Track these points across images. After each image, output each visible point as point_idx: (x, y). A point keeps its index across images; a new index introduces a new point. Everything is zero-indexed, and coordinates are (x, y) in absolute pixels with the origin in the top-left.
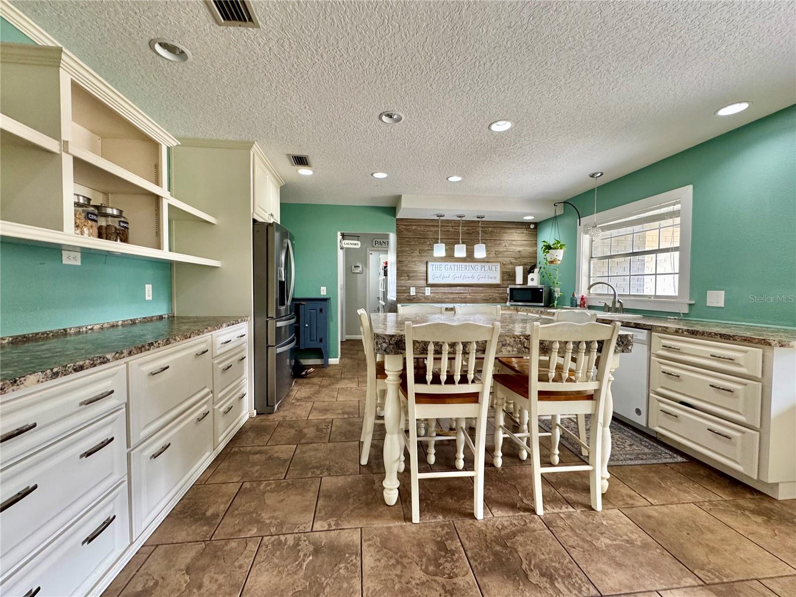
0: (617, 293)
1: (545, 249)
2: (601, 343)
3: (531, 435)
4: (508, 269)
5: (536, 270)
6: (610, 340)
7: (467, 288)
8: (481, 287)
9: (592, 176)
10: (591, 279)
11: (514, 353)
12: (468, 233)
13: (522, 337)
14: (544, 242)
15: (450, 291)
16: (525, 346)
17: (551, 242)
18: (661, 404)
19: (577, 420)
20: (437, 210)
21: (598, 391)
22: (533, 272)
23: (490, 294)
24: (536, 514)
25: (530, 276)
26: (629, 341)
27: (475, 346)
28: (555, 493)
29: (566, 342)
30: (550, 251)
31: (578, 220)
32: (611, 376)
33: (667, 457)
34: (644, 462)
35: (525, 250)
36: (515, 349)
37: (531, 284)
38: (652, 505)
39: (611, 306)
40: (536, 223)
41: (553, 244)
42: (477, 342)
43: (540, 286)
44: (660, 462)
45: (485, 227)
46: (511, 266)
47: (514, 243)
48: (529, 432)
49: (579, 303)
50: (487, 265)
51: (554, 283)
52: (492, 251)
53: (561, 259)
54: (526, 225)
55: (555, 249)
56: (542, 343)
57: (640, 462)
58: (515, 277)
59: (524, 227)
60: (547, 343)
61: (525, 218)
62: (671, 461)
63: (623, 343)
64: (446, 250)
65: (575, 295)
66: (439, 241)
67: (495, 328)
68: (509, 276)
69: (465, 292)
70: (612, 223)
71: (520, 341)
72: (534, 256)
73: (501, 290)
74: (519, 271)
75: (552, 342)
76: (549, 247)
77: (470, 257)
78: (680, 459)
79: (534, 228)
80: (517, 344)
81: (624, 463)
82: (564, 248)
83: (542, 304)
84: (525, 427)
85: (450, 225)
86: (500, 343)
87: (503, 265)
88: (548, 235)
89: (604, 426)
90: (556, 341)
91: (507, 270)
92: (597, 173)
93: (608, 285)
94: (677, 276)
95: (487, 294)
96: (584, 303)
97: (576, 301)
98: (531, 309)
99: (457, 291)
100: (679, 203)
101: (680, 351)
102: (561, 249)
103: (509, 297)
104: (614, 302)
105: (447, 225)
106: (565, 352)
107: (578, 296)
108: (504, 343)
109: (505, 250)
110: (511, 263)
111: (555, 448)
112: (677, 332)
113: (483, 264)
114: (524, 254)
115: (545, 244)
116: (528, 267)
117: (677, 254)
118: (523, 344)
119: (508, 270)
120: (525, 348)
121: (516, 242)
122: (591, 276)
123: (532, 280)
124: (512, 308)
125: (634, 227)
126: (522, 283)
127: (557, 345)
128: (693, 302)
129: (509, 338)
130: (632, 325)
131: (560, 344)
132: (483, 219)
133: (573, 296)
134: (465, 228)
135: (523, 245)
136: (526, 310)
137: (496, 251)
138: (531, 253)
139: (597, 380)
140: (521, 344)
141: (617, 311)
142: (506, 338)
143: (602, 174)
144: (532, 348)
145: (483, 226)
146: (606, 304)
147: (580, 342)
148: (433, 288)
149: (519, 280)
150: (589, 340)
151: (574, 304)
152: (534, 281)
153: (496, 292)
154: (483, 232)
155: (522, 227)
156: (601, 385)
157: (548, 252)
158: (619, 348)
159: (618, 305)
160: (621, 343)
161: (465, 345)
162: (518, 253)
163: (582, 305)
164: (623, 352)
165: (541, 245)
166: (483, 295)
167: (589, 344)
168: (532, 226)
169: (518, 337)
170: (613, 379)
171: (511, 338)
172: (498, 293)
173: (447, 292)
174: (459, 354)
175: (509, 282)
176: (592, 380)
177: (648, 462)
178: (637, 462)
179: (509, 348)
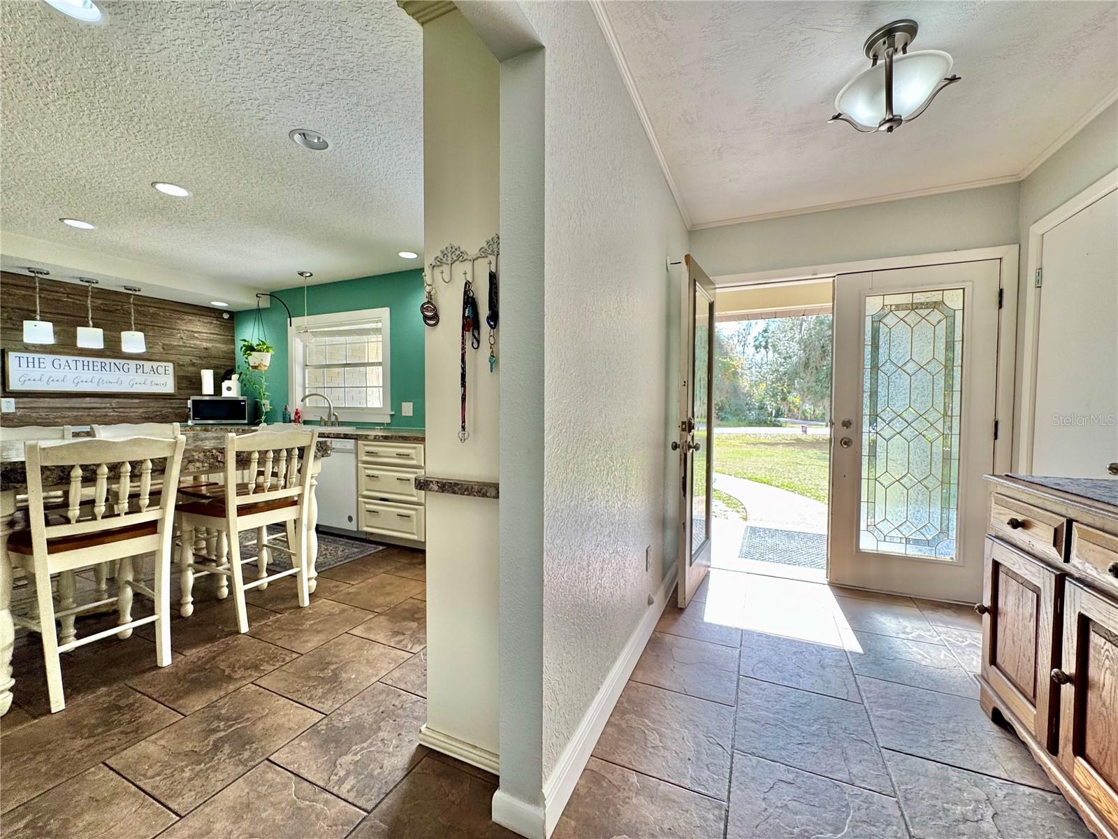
0: (332, 406)
1: (246, 351)
2: (301, 450)
3: (232, 565)
4: (188, 372)
5: (235, 377)
6: (309, 446)
7: (106, 400)
8: (136, 398)
9: (301, 274)
10: (307, 390)
11: (204, 469)
12: (104, 310)
13: (214, 451)
14: (245, 340)
15: (67, 405)
16: (219, 459)
17: (255, 343)
18: (367, 506)
19: (287, 538)
20: (29, 261)
21: (301, 496)
22: (230, 379)
23: (155, 409)
24: (241, 634)
25: (225, 384)
26: (327, 446)
27: (150, 465)
28: (262, 611)
29: (267, 451)
30: (253, 353)
31: (289, 319)
32: (313, 481)
33: (372, 549)
34: (352, 559)
35: (216, 347)
36: (206, 465)
37: (226, 394)
38: (353, 585)
39: (327, 420)
40: (233, 312)
41: (258, 345)
42: (152, 461)
43: (241, 398)
44: (366, 554)
45: (141, 306)
46: (191, 369)
47: (196, 335)
48: (229, 563)
49: (293, 418)
50: (148, 365)
51: (260, 393)
52: (157, 344)
53: (268, 365)
54: (217, 313)
55: (260, 351)
56: (238, 454)
57: (349, 560)
58: (201, 384)
59: (213, 315)
60: (245, 455)
61: (213, 303)
62: (375, 551)
63: (322, 448)
64: (55, 333)
65: (288, 408)
66: (38, 317)
67: (178, 442)
68: (189, 382)
69: (103, 406)
70: (326, 329)
71: (213, 455)
72: (231, 356)
73: (175, 403)
74: (208, 377)
75: (250, 453)
76: (250, 349)
77: (112, 350)
78: (381, 548)
79: (230, 320)
80: (208, 458)
81: (335, 565)
82: (271, 352)
83: (246, 421)
84: (224, 559)
85: (62, 290)
86: (185, 460)
87: (177, 366)
88: (250, 333)
89: (309, 529)
90: (254, 451)
91: (185, 374)
92: (306, 273)
93: (325, 398)
94: (381, 389)
95: (150, 409)
96: (299, 417)
97: (290, 415)
98: (229, 428)
99: (84, 405)
100: (380, 321)
101: (379, 454)
102: (268, 352)
103: (191, 413)
104: (329, 416)
105: (57, 289)
106: (265, 462)
107: (291, 411)
108: (191, 459)
109: (181, 344)
110: (193, 365)
111: (262, 572)
112: (376, 438)
113: (141, 363)
114: (214, 352)
115: (246, 343)
116: (222, 371)
117: (381, 368)
118: (215, 458)
119: (189, 375)
120: (219, 462)
121: (201, 334)
122: (307, 386)
123: (229, 389)
124: (198, 428)
125: (347, 338)
126: (212, 393)
127: (256, 455)
128: (393, 413)
129: (197, 453)
130: (342, 436)
131: (260, 455)
132: (138, 293)
133: (286, 409)
134: (100, 301)
135: (212, 340)
136: (221, 429)
137: (164, 344)
138: (225, 352)
139: (300, 485)
140: (214, 458)
141: (333, 424)
142: (194, 454)
143: (311, 275)
144: (227, 461)
145: (136, 302)
146: (321, 418)
147: (281, 450)
148: (21, 400)
149: (208, 387)
150: (290, 447)
151: (286, 419)
152: (231, 389)
153: (168, 405)
154: (137, 311)
155: (209, 314)
156: (303, 490)
157: (250, 355)
158: (319, 453)
159: (333, 419)
160: (320, 449)
161: (134, 464)
162: (205, 351)
163: (296, 421)
164: (323, 456)
165: (239, 344)
166: (141, 410)
167: (289, 451)
168: (226, 316)
169: (209, 451)
170: (316, 483)
171: (200, 453)
172: (171, 408)
173: (59, 405)
174: (126, 476)
175: (189, 391)
176: (295, 486)
177: (356, 558)
178: (346, 561)
179: (198, 464)
